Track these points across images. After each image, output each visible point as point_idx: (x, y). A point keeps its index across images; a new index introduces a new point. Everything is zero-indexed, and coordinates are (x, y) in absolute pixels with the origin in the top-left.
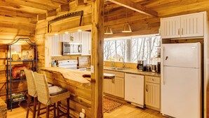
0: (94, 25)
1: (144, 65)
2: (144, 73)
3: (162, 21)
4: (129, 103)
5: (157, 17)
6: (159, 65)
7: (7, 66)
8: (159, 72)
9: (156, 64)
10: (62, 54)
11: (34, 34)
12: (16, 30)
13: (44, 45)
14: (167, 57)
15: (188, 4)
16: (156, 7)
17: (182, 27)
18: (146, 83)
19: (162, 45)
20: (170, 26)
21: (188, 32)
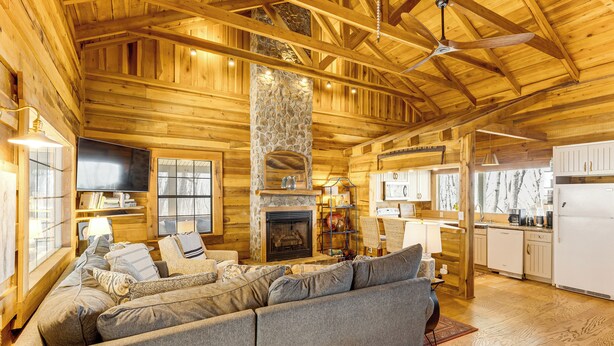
0: (464, 164)
1: (522, 216)
2: (521, 228)
3: (557, 150)
4: (496, 273)
5: (546, 140)
6: (550, 216)
7: (321, 213)
8: (550, 225)
9: (544, 215)
10: (384, 199)
11: (347, 170)
12: (329, 167)
13: (367, 186)
14: (564, 204)
15: (604, 121)
16: (544, 125)
17: (591, 159)
18: (527, 242)
19: (555, 185)
20: (570, 158)
21: (601, 167)
